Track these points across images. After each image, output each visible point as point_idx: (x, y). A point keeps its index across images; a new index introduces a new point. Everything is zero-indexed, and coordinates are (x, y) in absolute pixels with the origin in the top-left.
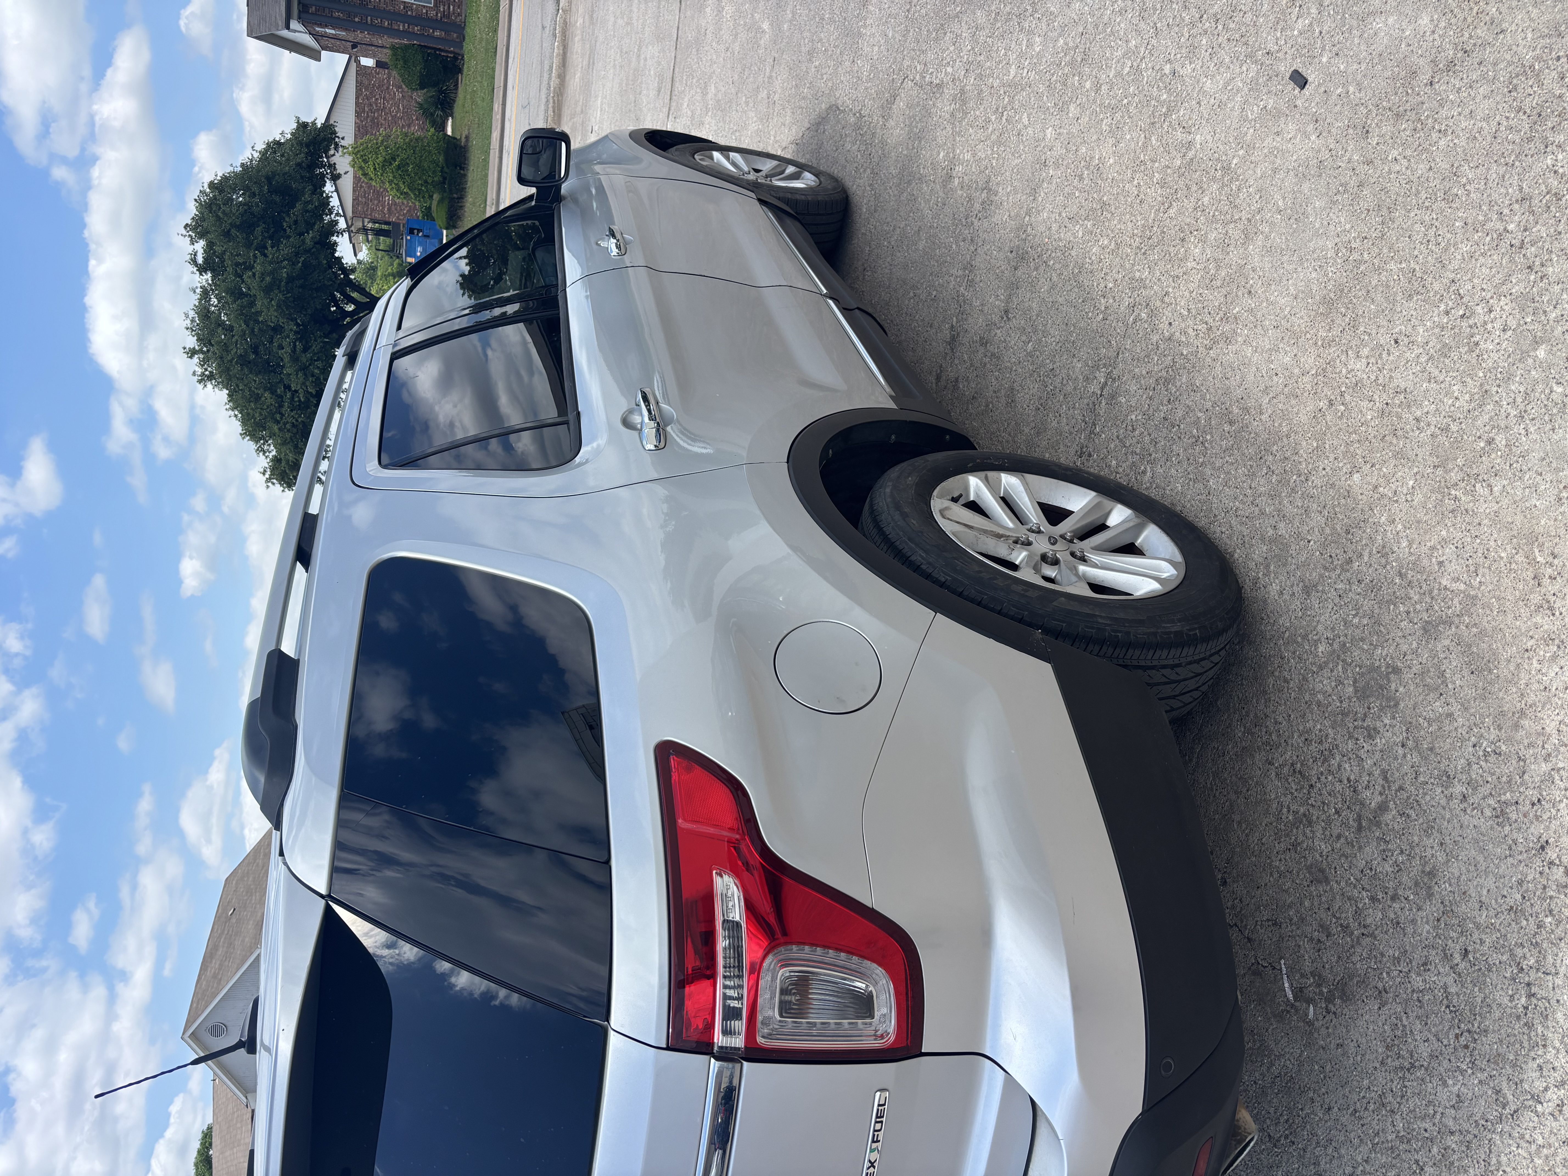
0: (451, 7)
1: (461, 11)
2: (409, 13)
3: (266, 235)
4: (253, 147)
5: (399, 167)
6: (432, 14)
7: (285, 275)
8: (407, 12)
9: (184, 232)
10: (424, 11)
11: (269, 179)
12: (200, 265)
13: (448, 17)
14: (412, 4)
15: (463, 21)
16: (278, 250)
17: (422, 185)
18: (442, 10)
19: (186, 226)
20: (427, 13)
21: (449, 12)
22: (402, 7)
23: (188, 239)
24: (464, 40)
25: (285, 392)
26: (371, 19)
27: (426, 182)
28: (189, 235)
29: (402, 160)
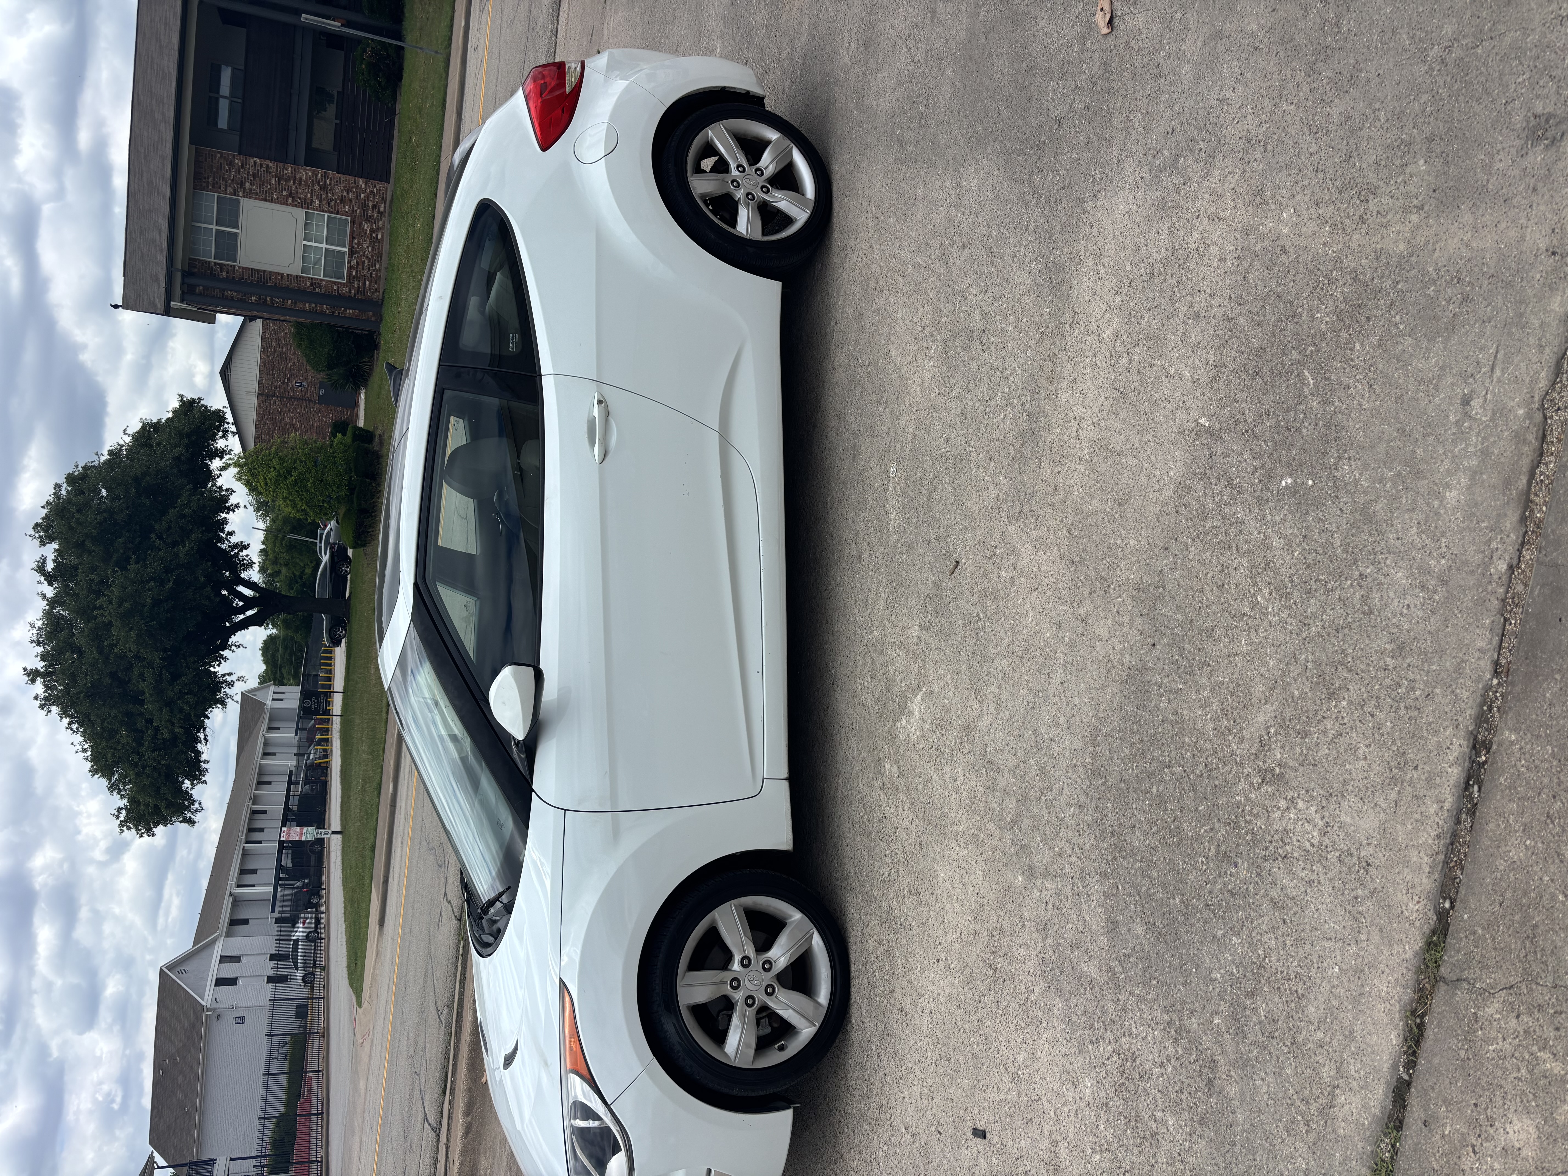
0: (367, 283)
1: (379, 287)
2: (317, 290)
3: (130, 545)
4: (124, 431)
5: (296, 482)
6: (345, 290)
7: (149, 600)
8: (314, 289)
9: (32, 532)
10: (335, 288)
11: (137, 480)
12: (49, 572)
13: (364, 293)
14: (321, 280)
15: (381, 297)
16: (145, 566)
17: (324, 501)
18: (356, 286)
19: (36, 525)
20: (338, 290)
21: (364, 288)
22: (309, 284)
23: (37, 542)
24: (381, 320)
25: (146, 727)
26: (271, 299)
27: (329, 496)
28: (40, 536)
29: (300, 473)
